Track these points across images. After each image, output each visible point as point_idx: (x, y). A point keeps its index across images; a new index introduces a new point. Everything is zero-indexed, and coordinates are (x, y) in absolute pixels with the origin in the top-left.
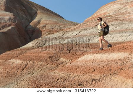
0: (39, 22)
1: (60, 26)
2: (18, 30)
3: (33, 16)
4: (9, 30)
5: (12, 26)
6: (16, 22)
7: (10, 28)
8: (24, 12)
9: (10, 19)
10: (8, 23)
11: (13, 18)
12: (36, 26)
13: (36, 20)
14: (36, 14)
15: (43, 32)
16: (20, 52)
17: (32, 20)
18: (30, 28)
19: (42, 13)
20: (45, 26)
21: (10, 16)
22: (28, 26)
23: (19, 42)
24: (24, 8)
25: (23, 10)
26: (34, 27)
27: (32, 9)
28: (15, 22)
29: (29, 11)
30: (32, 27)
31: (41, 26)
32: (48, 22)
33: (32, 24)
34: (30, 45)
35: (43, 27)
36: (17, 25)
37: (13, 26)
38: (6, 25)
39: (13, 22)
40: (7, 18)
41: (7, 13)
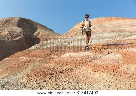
0: (39, 34)
1: (51, 36)
2: (26, 39)
3: (35, 30)
4: (20, 38)
5: (22, 36)
7: (20, 37)
8: (29, 28)
9: (20, 32)
11: (23, 31)
12: (37, 36)
13: (37, 32)
14: (37, 28)
15: (41, 40)
16: (27, 52)
17: (34, 33)
19: (41, 28)
20: (42, 36)
22: (32, 36)
23: (26, 46)
25: (28, 26)
28: (24, 33)
29: (33, 27)
30: (35, 37)
31: (40, 36)
32: (44, 33)
33: (35, 35)
34: (33, 48)
36: (25, 35)
38: (18, 35)
39: (22, 34)
40: (18, 31)
41: (19, 28)
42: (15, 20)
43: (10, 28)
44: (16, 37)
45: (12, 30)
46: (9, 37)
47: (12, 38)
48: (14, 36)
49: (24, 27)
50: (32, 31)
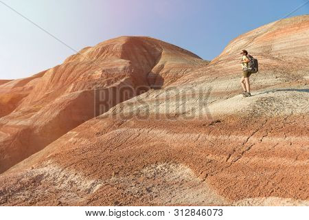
0: (162, 67)
1: (186, 70)
2: (133, 82)
3: (155, 59)
4: (122, 83)
5: (126, 78)
7: (123, 80)
8: (145, 56)
9: (124, 69)
10: (123, 73)
11: (129, 67)
12: (159, 73)
13: (159, 64)
14: (160, 56)
15: (165, 80)
17: (155, 64)
18: (151, 75)
19: (168, 54)
20: (168, 72)
21: (125, 64)
22: (149, 74)
24: (145, 51)
25: (143, 54)
26: (156, 74)
27: (155, 50)
28: (131, 71)
29: (152, 53)
30: (154, 74)
31: (164, 72)
32: (173, 65)
33: (154, 70)
35: (166, 73)
36: (132, 75)
37: (128, 77)
38: (119, 77)
39: (128, 72)
40: (121, 67)
41: (123, 60)
42: (118, 44)
43: (109, 61)
44: (116, 80)
45: (112, 66)
46: (103, 81)
47: (109, 83)
48: (113, 78)
49: (134, 57)
50: (151, 61)
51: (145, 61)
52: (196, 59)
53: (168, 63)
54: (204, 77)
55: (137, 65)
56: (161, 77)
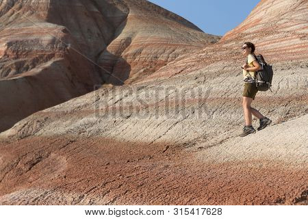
1: (174, 51)
2: (69, 68)
4: (46, 69)
5: (56, 60)
6: (68, 48)
7: (49, 64)
8: (95, 19)
9: (53, 42)
10: (49, 51)
11: (62, 39)
12: (120, 53)
13: (121, 37)
14: (123, 21)
18: (106, 58)
20: (139, 52)
21: (55, 33)
22: (102, 54)
24: (96, 10)
25: (92, 15)
26: (115, 56)
27: (115, 10)
28: (66, 46)
29: (109, 15)
30: (111, 55)
31: (130, 52)
35: (135, 55)
36: (68, 56)
37: (59, 59)
38: (41, 57)
39: (60, 49)
40: (47, 39)
41: (51, 25)
43: (22, 25)
44: (35, 63)
45: (27, 34)
46: (8, 64)
47: (20, 67)
48: (29, 59)
49: (72, 21)
51: (95, 30)
52: (192, 31)
53: (138, 36)
54: (220, 64)
55: (78, 36)
56: (125, 63)
